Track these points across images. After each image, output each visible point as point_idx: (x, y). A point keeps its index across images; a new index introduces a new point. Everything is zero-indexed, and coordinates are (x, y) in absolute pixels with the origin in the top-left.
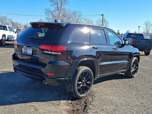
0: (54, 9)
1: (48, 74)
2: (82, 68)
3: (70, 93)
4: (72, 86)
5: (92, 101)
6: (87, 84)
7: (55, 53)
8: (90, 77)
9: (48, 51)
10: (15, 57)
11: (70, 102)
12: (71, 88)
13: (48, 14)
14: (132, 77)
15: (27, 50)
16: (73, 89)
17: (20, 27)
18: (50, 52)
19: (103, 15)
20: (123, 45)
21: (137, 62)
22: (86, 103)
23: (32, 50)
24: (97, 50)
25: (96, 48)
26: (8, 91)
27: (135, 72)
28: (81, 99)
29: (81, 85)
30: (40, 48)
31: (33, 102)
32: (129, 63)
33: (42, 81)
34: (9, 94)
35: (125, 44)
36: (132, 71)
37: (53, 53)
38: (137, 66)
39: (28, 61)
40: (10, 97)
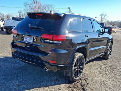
0: (31, 3)
1: (50, 61)
2: (78, 54)
3: (68, 77)
4: (70, 71)
5: (87, 83)
6: (80, 68)
7: (56, 42)
8: (82, 62)
9: (49, 40)
10: (13, 45)
11: (68, 85)
12: (68, 73)
13: (26, 6)
14: (108, 59)
15: (27, 39)
16: (70, 73)
17: (3, 17)
18: (51, 41)
19: (69, 8)
20: (103, 33)
21: (111, 46)
22: (82, 86)
23: (32, 39)
24: (88, 38)
25: (87, 36)
26: (9, 77)
27: (110, 54)
28: (76, 82)
29: (76, 70)
30: (41, 37)
31: (36, 88)
32: (107, 48)
33: (43, 68)
34: (11, 80)
35: (104, 32)
36: (108, 54)
37: (54, 42)
38: (111, 49)
39: (29, 49)
40: (12, 84)
